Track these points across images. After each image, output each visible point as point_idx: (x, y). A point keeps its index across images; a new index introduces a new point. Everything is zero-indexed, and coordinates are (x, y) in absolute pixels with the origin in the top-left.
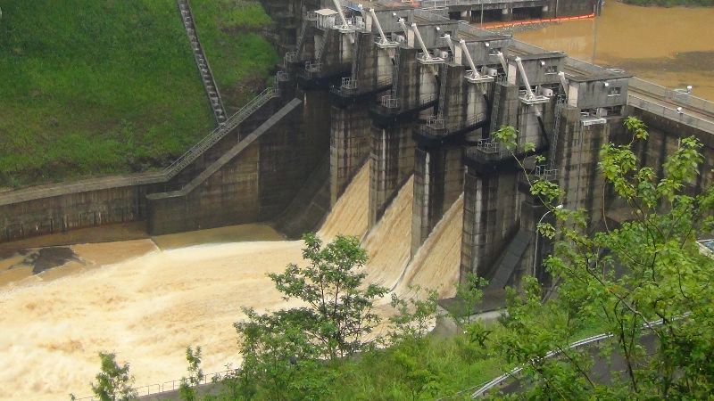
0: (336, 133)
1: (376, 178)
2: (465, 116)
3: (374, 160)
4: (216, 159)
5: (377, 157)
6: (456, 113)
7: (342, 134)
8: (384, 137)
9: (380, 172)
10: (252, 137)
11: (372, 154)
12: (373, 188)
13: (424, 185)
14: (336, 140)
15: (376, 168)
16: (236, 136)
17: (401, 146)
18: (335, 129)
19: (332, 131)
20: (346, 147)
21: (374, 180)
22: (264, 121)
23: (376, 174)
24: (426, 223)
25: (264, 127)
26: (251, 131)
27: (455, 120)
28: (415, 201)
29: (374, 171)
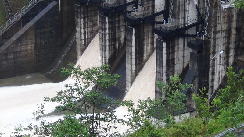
0: (79, 20)
1: (104, 44)
2: (153, 6)
3: (102, 34)
4: (10, 38)
5: (103, 33)
6: (148, 5)
7: (82, 20)
8: (107, 21)
9: (105, 40)
10: (30, 24)
11: (101, 31)
12: (102, 50)
13: (132, 46)
14: (79, 24)
15: (104, 38)
16: (20, 24)
17: (117, 25)
18: (78, 18)
19: (76, 18)
20: (84, 28)
21: (102, 45)
22: (36, 15)
23: (104, 41)
24: (134, 69)
25: (36, 19)
26: (29, 21)
27: (148, 9)
28: (127, 56)
29: (102, 40)
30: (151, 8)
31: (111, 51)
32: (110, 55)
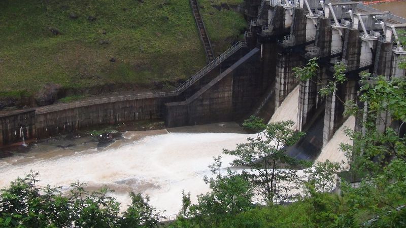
0: (280, 69)
1: (303, 97)
2: (358, 60)
3: (302, 86)
4: (207, 83)
5: (304, 85)
6: (353, 59)
7: (283, 70)
9: (305, 93)
10: (229, 70)
11: (301, 83)
12: (301, 103)
13: (332, 102)
14: (280, 74)
15: (303, 91)
16: (219, 69)
18: (279, 67)
19: (277, 68)
20: (285, 78)
21: (301, 98)
22: (236, 61)
23: (303, 94)
24: (332, 126)
25: (236, 65)
26: (229, 67)
27: (353, 63)
28: (326, 111)
29: (302, 93)
30: (355, 62)
31: (310, 105)
32: (309, 109)
